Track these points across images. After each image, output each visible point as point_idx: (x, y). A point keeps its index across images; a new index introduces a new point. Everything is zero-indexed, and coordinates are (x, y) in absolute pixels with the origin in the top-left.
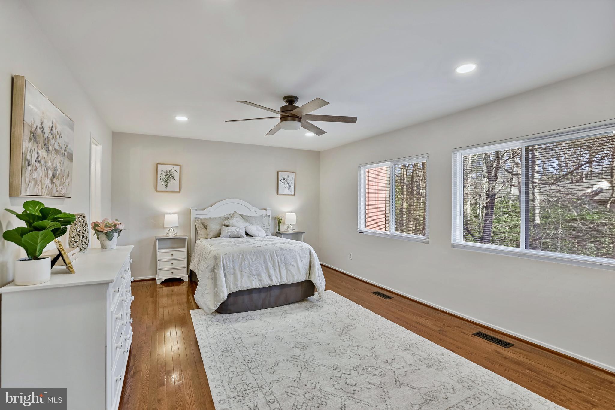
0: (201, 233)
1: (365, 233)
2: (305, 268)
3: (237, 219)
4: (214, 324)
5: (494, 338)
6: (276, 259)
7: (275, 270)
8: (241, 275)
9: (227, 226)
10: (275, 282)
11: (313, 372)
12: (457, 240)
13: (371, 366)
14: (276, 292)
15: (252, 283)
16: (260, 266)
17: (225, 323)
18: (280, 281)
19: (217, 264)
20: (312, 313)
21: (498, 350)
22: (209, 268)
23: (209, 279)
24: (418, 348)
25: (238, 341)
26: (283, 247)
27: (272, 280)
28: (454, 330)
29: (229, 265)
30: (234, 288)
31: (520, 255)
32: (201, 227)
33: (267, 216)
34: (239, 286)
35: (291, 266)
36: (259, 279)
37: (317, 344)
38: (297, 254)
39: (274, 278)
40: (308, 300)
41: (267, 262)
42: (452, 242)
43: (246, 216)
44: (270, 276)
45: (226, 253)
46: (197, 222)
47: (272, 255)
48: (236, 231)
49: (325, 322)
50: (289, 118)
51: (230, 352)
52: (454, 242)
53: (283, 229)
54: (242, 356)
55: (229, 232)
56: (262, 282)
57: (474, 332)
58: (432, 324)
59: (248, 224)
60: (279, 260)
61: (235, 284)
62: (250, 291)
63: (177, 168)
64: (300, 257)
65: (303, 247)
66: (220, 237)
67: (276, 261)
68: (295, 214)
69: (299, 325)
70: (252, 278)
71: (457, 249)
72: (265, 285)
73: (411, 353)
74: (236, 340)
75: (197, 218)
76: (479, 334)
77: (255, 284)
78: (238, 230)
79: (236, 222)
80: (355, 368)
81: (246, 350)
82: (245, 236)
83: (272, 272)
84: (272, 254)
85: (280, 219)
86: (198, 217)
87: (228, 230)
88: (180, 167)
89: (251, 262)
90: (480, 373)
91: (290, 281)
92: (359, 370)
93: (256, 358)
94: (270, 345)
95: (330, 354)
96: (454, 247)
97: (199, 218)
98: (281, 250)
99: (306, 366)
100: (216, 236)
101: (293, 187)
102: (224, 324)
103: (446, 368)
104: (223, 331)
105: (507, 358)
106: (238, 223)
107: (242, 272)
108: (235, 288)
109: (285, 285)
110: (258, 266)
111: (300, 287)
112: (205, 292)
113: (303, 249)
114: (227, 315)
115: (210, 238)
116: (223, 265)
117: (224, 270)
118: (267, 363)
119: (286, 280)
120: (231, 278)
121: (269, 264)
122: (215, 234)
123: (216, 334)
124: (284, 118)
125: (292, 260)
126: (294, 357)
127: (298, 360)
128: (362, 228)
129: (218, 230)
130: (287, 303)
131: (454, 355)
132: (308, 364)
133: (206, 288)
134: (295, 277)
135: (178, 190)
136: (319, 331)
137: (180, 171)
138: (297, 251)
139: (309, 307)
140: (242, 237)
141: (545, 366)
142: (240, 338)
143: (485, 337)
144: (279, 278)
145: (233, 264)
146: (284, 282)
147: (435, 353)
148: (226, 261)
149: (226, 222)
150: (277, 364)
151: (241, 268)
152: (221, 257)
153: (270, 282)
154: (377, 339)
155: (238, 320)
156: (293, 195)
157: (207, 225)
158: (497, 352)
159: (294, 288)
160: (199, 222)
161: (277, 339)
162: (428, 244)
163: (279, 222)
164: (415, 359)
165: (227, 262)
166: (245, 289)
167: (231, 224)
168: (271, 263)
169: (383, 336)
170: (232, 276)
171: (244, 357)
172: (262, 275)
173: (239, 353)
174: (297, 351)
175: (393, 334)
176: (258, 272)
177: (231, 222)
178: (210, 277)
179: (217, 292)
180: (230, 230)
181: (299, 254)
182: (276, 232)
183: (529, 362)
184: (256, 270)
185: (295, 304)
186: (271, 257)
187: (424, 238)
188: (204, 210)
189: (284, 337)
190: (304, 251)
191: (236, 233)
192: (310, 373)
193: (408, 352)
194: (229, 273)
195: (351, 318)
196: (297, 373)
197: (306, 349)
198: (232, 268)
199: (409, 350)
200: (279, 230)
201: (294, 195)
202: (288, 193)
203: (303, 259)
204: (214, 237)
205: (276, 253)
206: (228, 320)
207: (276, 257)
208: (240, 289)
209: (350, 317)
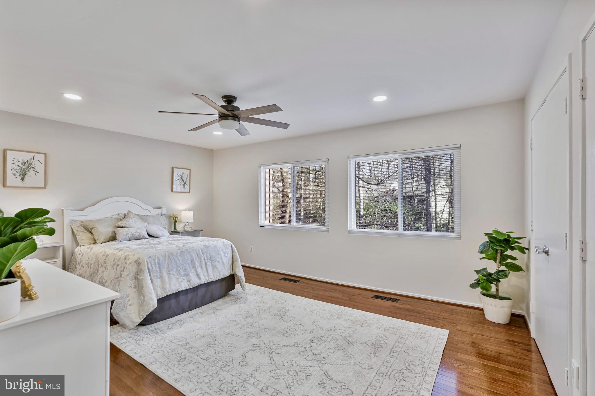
0: (83, 238)
1: (266, 227)
2: (229, 263)
3: (133, 219)
4: (144, 338)
5: (386, 298)
6: (202, 257)
7: (202, 268)
8: (169, 278)
9: (122, 228)
10: (203, 281)
11: (282, 354)
12: (352, 228)
13: (322, 336)
14: (201, 292)
15: (181, 285)
16: (187, 266)
17: (157, 333)
18: (207, 279)
19: (141, 269)
20: (242, 305)
21: (393, 305)
22: (131, 275)
23: (131, 288)
24: (345, 315)
25: (187, 347)
26: (207, 244)
27: (200, 279)
28: (359, 297)
29: (155, 269)
30: (162, 294)
31: (399, 235)
32: (81, 231)
33: (162, 214)
34: (167, 290)
35: (217, 263)
36: (188, 280)
37: (266, 330)
38: (221, 250)
39: (202, 276)
40: (229, 294)
41: (194, 261)
42: (349, 230)
43: (141, 215)
44: (198, 275)
45: (151, 256)
46: (74, 225)
47: (198, 254)
48: (137, 232)
49: (259, 310)
50: (230, 118)
51: (187, 359)
52: (350, 229)
53: (179, 227)
54: (204, 359)
55: (128, 234)
56: (191, 282)
57: (372, 296)
58: (342, 295)
59: (146, 224)
60: (206, 258)
61: (163, 289)
62: (177, 294)
63: (41, 157)
64: (224, 253)
65: (225, 243)
66: (116, 241)
67: (203, 259)
68: (192, 212)
69: (238, 317)
70: (181, 279)
71: (352, 234)
72: (195, 285)
73: (343, 319)
74: (184, 347)
75: (73, 220)
76: (376, 297)
77: (184, 286)
78: (139, 231)
79: (134, 223)
80: (312, 341)
81: (203, 353)
82: (147, 237)
83: (199, 270)
84: (198, 252)
85: (176, 218)
86: (75, 218)
87: (127, 232)
88: (45, 157)
89: (178, 263)
90: (393, 322)
91: (217, 278)
92: (316, 341)
93: (221, 357)
94: (224, 342)
95: (284, 336)
96: (350, 233)
97: (76, 221)
98: (206, 248)
99: (272, 350)
100: (108, 240)
101: (188, 184)
102: (156, 335)
103: (372, 324)
104: (161, 342)
105: (401, 309)
106: (136, 223)
107: (170, 275)
108: (163, 292)
109: (212, 282)
110: (186, 266)
111: (224, 282)
112: (127, 304)
113: (225, 244)
114: (153, 325)
115: (101, 243)
116: (149, 269)
117: (150, 275)
118: (234, 358)
119: (213, 277)
120: (158, 282)
121: (197, 263)
122: (107, 238)
123: (154, 347)
124: (223, 117)
125: (218, 257)
126: (255, 346)
127: (261, 348)
128: (262, 222)
129: (111, 232)
130: (213, 300)
131: (371, 314)
132: (272, 348)
133: (128, 298)
134: (221, 273)
135: (43, 186)
136: (261, 319)
137: (45, 161)
138: (221, 248)
139: (235, 300)
140: (144, 238)
141: (422, 309)
142: (187, 343)
143: (380, 297)
144: (206, 276)
145: (159, 268)
146: (211, 279)
147: (359, 316)
148: (151, 265)
149: (120, 224)
150: (244, 356)
151: (168, 271)
152: (146, 261)
153: (199, 281)
154: (312, 315)
155: (170, 327)
156: (188, 192)
157: (93, 228)
158: (394, 306)
159: (218, 285)
160: (78, 225)
161: (227, 335)
162: (329, 232)
163: (174, 220)
164: (349, 323)
165: (153, 265)
166: (174, 292)
167: (127, 226)
168: (198, 261)
169: (314, 312)
170: (159, 280)
171: (206, 359)
172: (191, 274)
173: (198, 357)
174: (254, 341)
175: (321, 309)
176: (186, 272)
177: (127, 223)
178: (133, 286)
179: (144, 301)
180: (129, 232)
181: (222, 250)
182: (172, 231)
183: (414, 308)
184: (184, 271)
185: (219, 300)
186: (197, 255)
187: (324, 228)
188: (83, 209)
189: (232, 331)
190: (227, 247)
191: (137, 235)
192: (279, 355)
193: (340, 319)
194: (156, 277)
195: (279, 302)
196: (268, 358)
197: (261, 336)
198: (159, 271)
199: (340, 317)
200: (175, 229)
201: (190, 192)
202: (183, 191)
203: (226, 255)
204: (107, 241)
205: (201, 250)
206: (157, 330)
207: (202, 255)
208: (169, 293)
209: (277, 302)
